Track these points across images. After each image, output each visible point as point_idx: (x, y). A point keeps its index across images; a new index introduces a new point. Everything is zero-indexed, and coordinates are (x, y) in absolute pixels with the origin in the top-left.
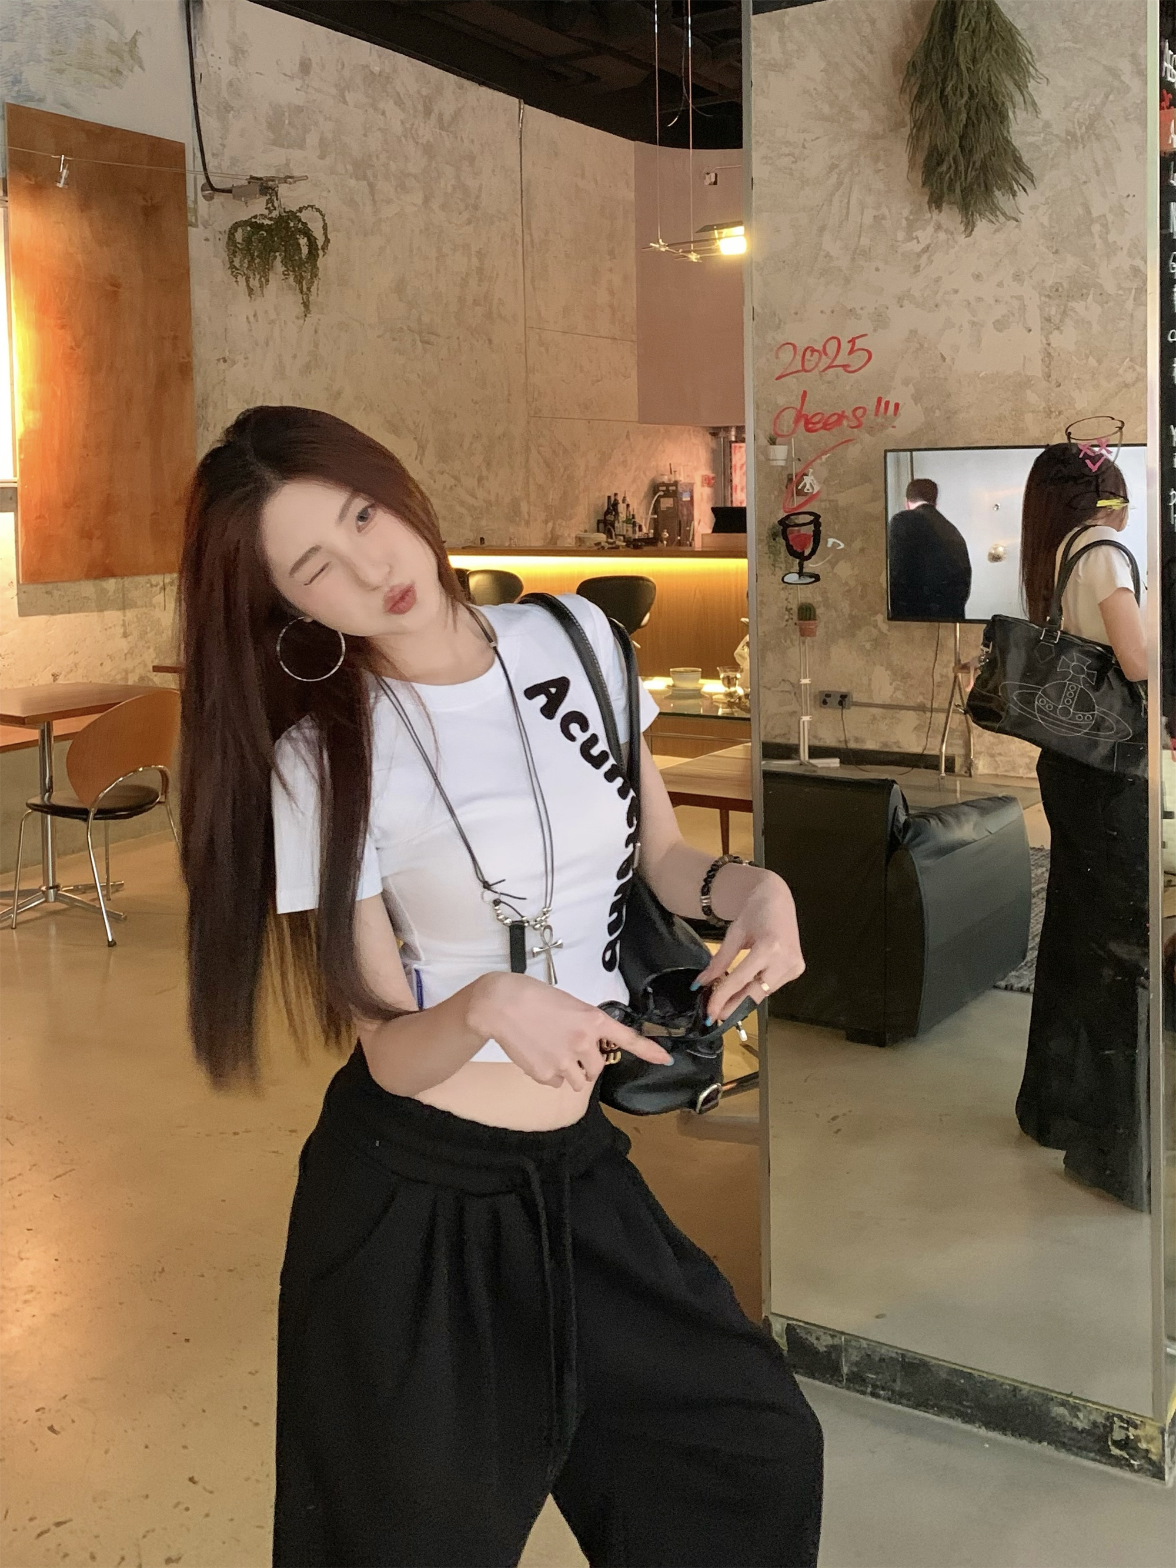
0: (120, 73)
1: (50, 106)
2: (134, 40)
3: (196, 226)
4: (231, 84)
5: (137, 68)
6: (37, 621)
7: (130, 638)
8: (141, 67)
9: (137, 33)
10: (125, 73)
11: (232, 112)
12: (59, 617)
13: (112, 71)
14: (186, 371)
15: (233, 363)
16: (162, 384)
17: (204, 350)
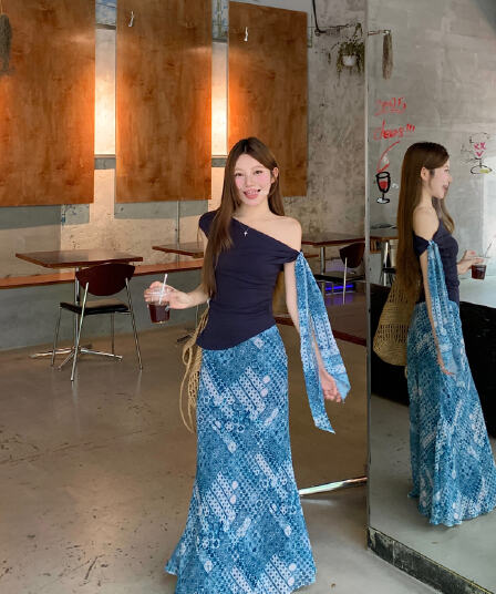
3: (311, 47)
14: (304, 110)
15: (327, 107)
16: (292, 115)
17: (313, 101)
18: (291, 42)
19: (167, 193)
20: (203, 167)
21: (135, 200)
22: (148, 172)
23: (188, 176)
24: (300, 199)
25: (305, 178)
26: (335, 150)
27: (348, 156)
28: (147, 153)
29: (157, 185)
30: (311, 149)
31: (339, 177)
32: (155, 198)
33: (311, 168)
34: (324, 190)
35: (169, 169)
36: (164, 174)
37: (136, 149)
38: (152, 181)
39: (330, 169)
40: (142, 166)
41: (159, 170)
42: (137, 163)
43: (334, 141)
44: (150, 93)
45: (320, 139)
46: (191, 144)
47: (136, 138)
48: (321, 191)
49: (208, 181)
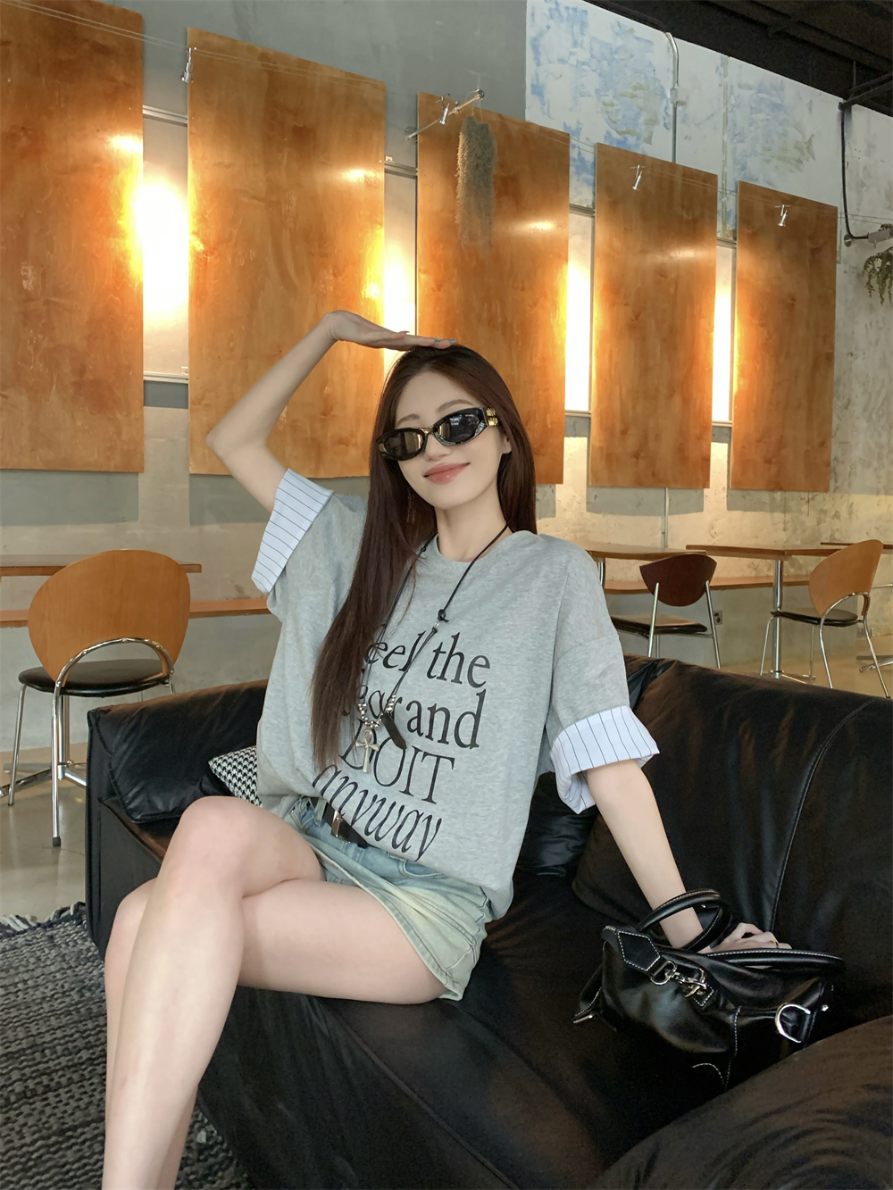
0: (802, 162)
1: (761, 183)
2: (810, 141)
3: (840, 263)
4: (865, 168)
5: (811, 159)
6: (737, 514)
7: (788, 532)
8: (814, 158)
9: (812, 136)
10: (804, 162)
11: (865, 188)
12: (749, 513)
13: (797, 161)
14: (830, 358)
15: (857, 357)
16: (815, 366)
17: (840, 347)
18: (816, 251)
19: (654, 475)
20: (700, 438)
21: (614, 484)
22: (632, 443)
23: (681, 451)
24: (820, 496)
25: (828, 464)
26: (865, 424)
27: (879, 435)
28: (630, 414)
29: (642, 463)
30: (835, 420)
31: (869, 465)
32: (639, 483)
33: (835, 449)
34: (850, 485)
35: (658, 438)
36: (651, 445)
37: (617, 405)
38: (636, 456)
39: (857, 453)
40: (624, 432)
41: (645, 438)
42: (618, 427)
43: (865, 410)
44: (637, 318)
45: (846, 407)
46: (686, 401)
47: (618, 388)
48: (846, 484)
49: (707, 460)
